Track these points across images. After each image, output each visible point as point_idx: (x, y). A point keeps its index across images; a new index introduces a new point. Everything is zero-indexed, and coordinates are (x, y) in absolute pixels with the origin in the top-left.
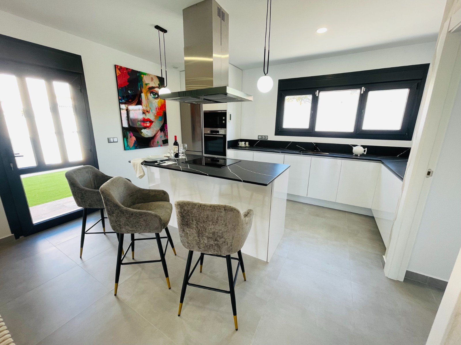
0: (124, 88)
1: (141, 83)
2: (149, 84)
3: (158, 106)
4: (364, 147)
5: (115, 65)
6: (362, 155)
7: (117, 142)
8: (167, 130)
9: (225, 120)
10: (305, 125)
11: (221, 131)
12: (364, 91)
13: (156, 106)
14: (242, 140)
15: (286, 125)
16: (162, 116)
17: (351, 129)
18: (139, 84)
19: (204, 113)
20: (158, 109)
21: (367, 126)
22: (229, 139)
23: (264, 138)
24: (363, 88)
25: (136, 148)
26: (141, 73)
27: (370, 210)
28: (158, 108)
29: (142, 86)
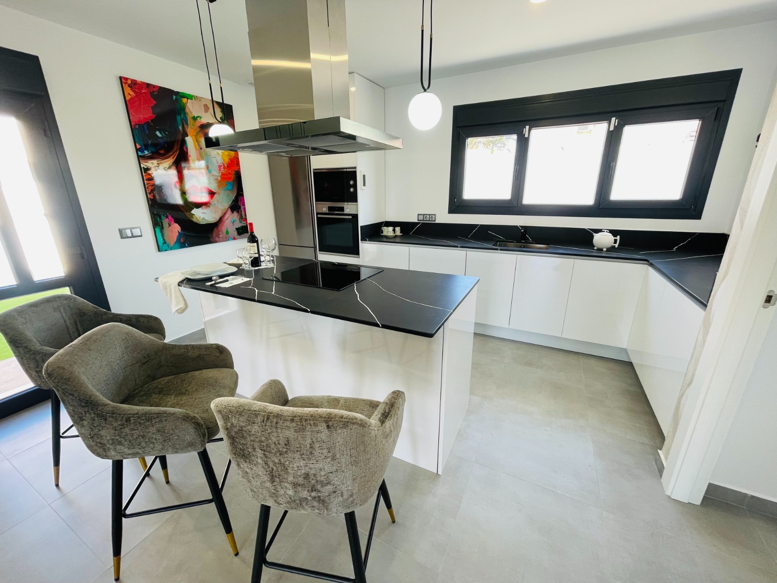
0: (146, 127)
1: (182, 115)
2: (201, 118)
3: (222, 162)
4: (614, 233)
5: (121, 78)
6: (611, 249)
7: (141, 236)
8: (245, 209)
9: (355, 186)
10: (504, 193)
11: (349, 208)
12: (616, 125)
13: (218, 163)
14: (388, 224)
15: (469, 193)
16: (234, 181)
17: (588, 199)
18: (179, 118)
19: (314, 173)
20: (224, 168)
21: (618, 193)
22: (363, 222)
23: (428, 219)
24: (613, 119)
25: (183, 245)
26: (181, 94)
27: (624, 350)
28: (224, 165)
29: (185, 122)
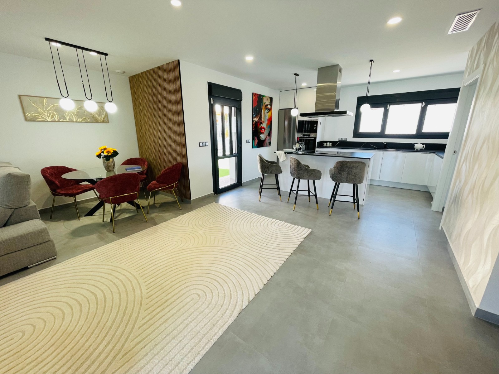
0: (255, 107)
1: (262, 103)
2: (266, 103)
4: (423, 144)
5: (253, 93)
6: (422, 149)
8: (271, 135)
9: (317, 127)
10: (378, 130)
11: (312, 135)
12: (425, 105)
13: (267, 118)
14: (326, 142)
15: (362, 130)
16: (270, 125)
17: (414, 132)
19: (298, 122)
20: (269, 120)
21: (425, 130)
22: (318, 140)
23: (343, 140)
24: (424, 103)
25: (257, 147)
26: (263, 96)
27: (426, 187)
29: (262, 105)
